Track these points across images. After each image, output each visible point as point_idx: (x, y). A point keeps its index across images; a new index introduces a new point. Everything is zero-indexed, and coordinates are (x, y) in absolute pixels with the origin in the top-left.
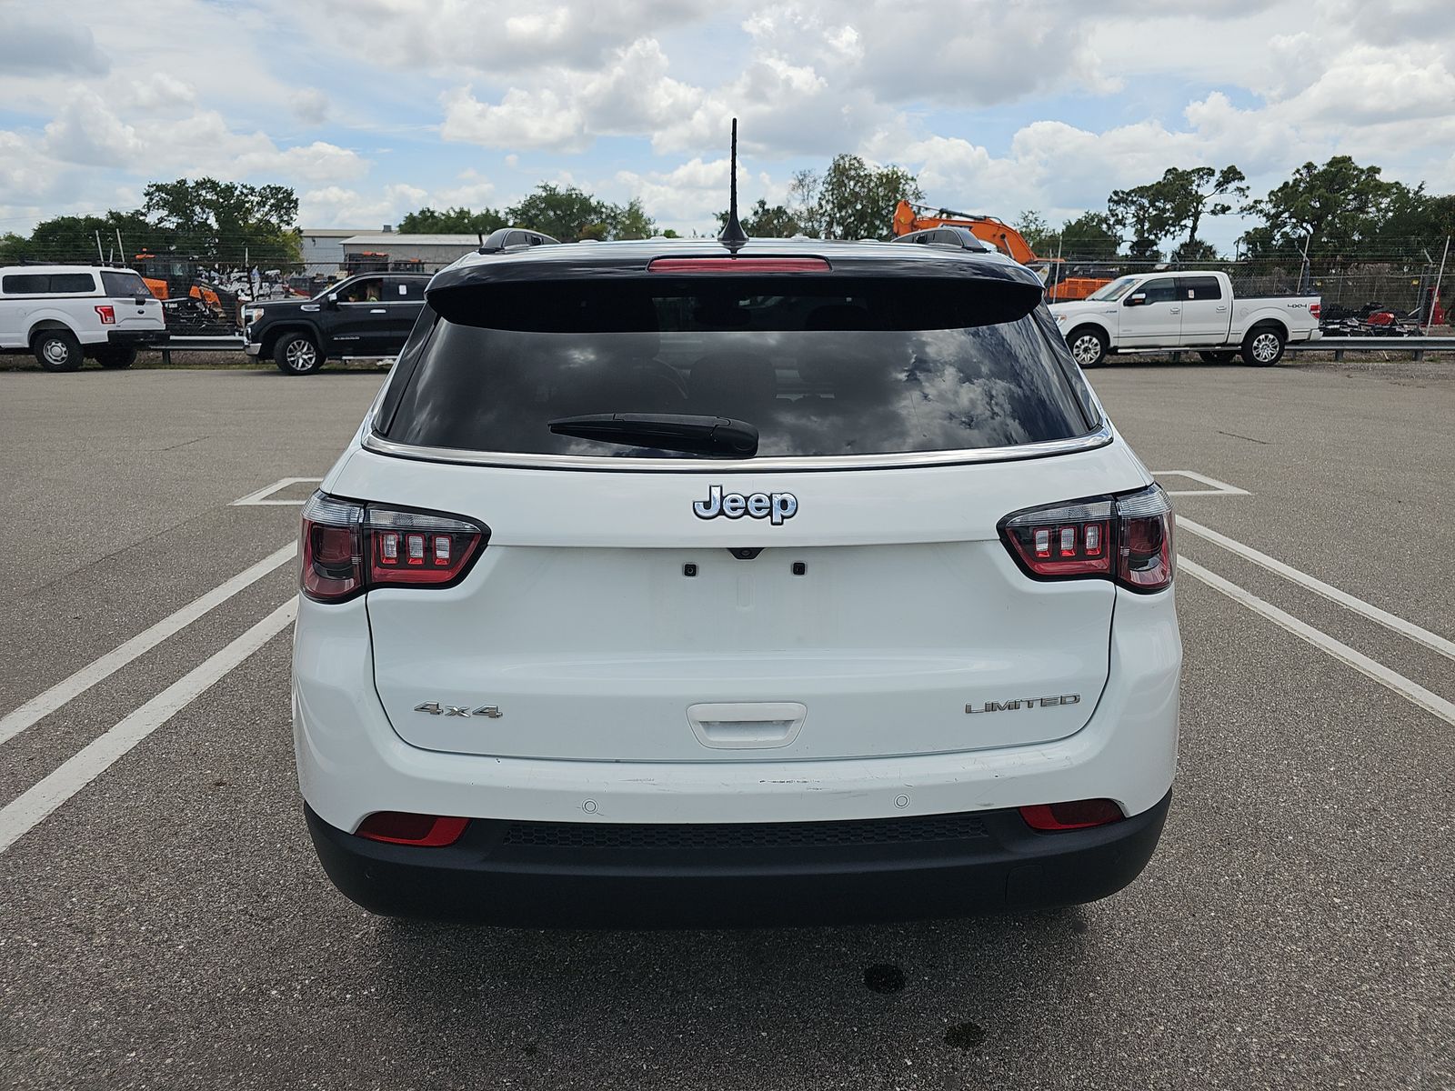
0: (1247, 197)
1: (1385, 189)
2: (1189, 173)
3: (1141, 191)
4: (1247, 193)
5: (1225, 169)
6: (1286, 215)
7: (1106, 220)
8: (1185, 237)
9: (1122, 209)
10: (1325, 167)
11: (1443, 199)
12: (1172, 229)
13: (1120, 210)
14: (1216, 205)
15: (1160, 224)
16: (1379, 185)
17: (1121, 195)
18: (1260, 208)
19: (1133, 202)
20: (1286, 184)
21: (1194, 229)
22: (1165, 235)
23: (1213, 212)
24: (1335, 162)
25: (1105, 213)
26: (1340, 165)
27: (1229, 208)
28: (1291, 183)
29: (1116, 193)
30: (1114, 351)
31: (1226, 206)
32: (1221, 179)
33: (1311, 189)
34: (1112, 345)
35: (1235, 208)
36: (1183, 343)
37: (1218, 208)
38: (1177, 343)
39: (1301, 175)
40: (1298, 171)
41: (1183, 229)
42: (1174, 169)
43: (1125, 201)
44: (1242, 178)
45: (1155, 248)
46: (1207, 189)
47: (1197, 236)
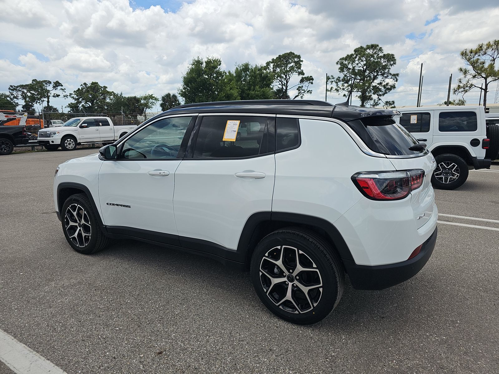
0: (65, 92)
1: (110, 93)
2: (42, 82)
3: (22, 86)
4: (65, 91)
5: (55, 82)
6: (81, 99)
7: (8, 96)
8: (45, 104)
9: (15, 92)
10: (91, 85)
11: (129, 98)
12: (39, 101)
13: (14, 93)
14: (54, 94)
15: (33, 99)
16: (108, 92)
17: (14, 87)
18: (72, 96)
19: (20, 91)
20: (79, 89)
21: (48, 102)
22: (36, 103)
23: (54, 96)
24: (93, 83)
25: (8, 93)
26: (95, 84)
27: (59, 95)
28: (81, 89)
29: (11, 86)
30: (80, 144)
31: (58, 94)
32: (54, 85)
33: (87, 91)
34: (78, 142)
35: (62, 96)
36: (101, 140)
37: (55, 95)
38: (100, 141)
39: (83, 86)
40: (82, 85)
41: (43, 102)
42: (36, 80)
43: (16, 90)
44: (62, 86)
45: (33, 108)
46: (50, 88)
47: (50, 104)
